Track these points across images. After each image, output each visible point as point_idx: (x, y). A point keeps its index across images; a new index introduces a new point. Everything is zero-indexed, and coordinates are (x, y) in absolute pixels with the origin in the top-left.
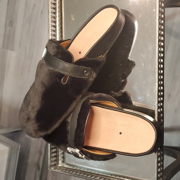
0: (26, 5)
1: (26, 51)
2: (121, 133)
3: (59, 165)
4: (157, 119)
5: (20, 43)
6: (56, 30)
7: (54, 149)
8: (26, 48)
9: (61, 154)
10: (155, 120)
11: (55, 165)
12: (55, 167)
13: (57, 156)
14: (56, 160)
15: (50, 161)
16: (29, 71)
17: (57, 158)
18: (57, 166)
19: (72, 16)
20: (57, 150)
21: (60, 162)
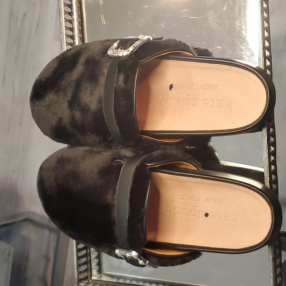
0: (11, 15)
1: (14, 91)
2: (207, 215)
3: (92, 278)
4: (268, 184)
5: (4, 78)
6: (74, 43)
7: (83, 251)
8: (13, 85)
9: (95, 258)
10: (265, 187)
11: (86, 278)
12: (87, 281)
13: (88, 263)
14: (86, 270)
15: (78, 271)
16: (21, 124)
17: (89, 265)
18: (90, 280)
19: (102, 17)
20: (88, 251)
21: (94, 272)
